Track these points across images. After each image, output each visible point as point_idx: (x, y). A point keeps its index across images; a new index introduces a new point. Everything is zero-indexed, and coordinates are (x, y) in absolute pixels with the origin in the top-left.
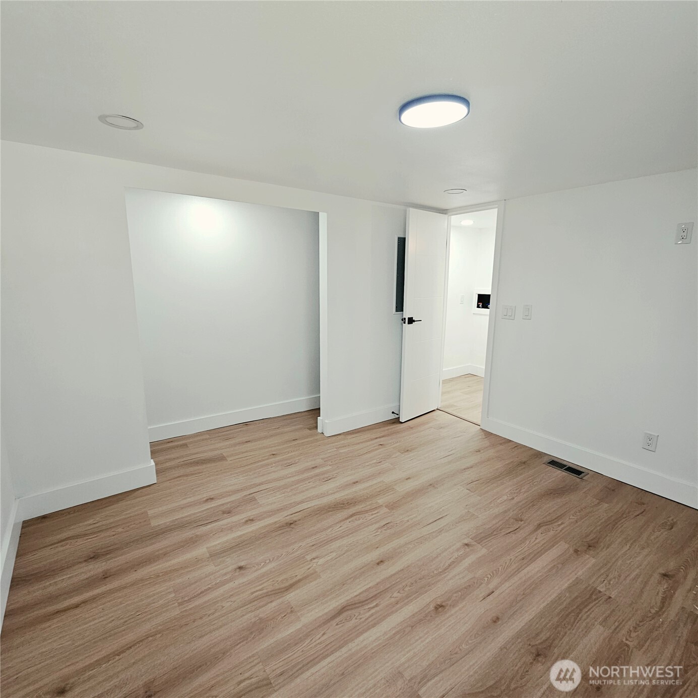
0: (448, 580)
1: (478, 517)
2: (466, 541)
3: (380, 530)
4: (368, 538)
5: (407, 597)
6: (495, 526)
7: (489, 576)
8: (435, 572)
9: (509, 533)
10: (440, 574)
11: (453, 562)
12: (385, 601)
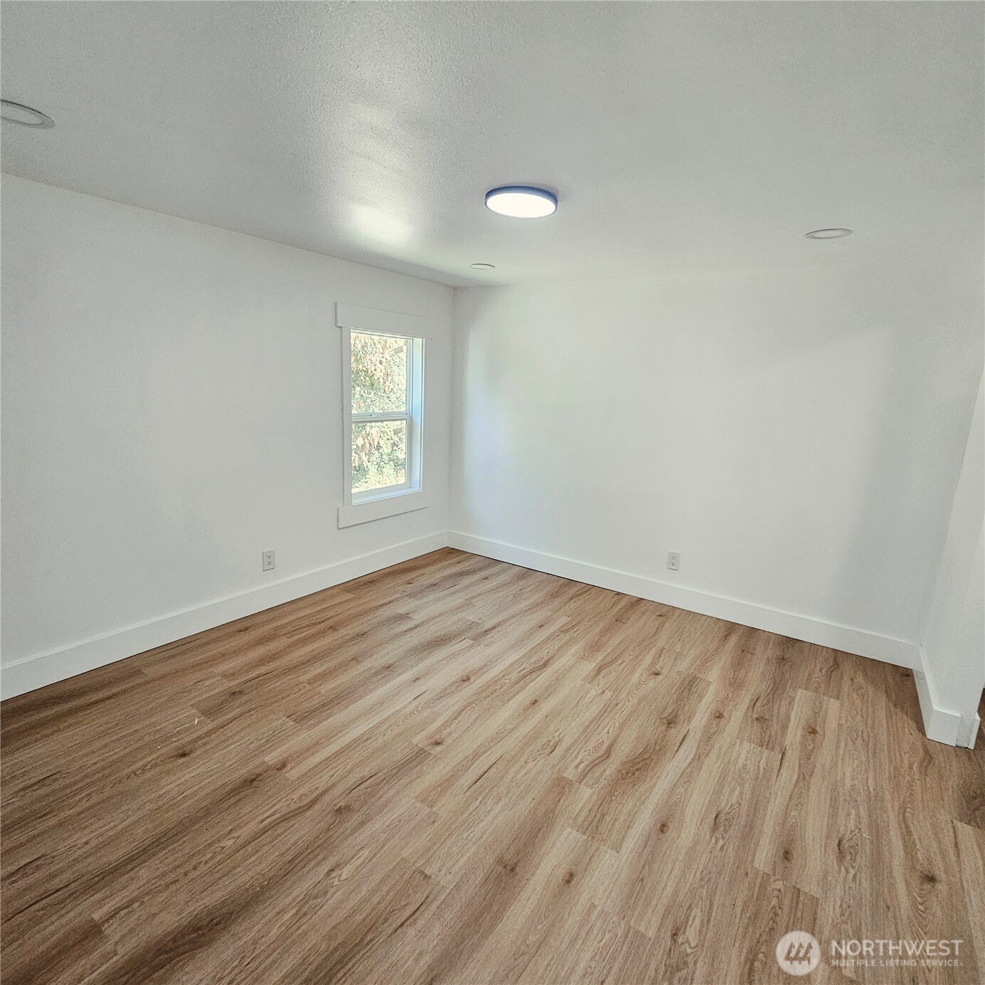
0: (460, 701)
1: (416, 798)
2: (439, 748)
3: (557, 738)
4: (564, 726)
5: (496, 681)
6: (391, 785)
7: (415, 712)
8: (474, 705)
9: (371, 777)
10: (469, 704)
11: (455, 718)
12: (514, 676)
